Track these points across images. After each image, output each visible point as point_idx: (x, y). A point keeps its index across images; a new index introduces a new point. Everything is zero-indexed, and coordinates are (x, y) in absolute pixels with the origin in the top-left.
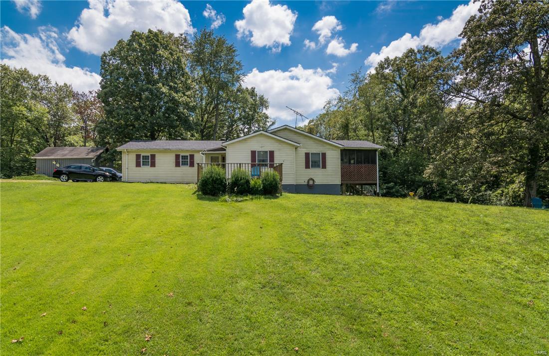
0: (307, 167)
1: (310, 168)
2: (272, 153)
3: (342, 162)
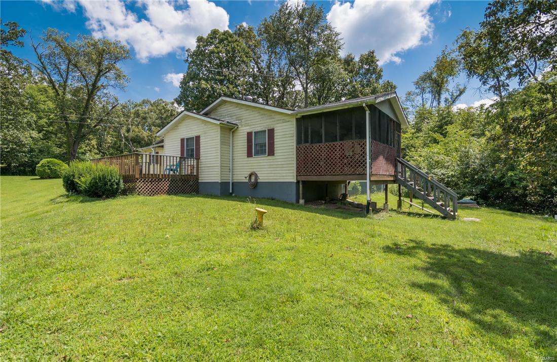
0: (249, 154)
1: (252, 156)
2: (198, 138)
3: (299, 142)
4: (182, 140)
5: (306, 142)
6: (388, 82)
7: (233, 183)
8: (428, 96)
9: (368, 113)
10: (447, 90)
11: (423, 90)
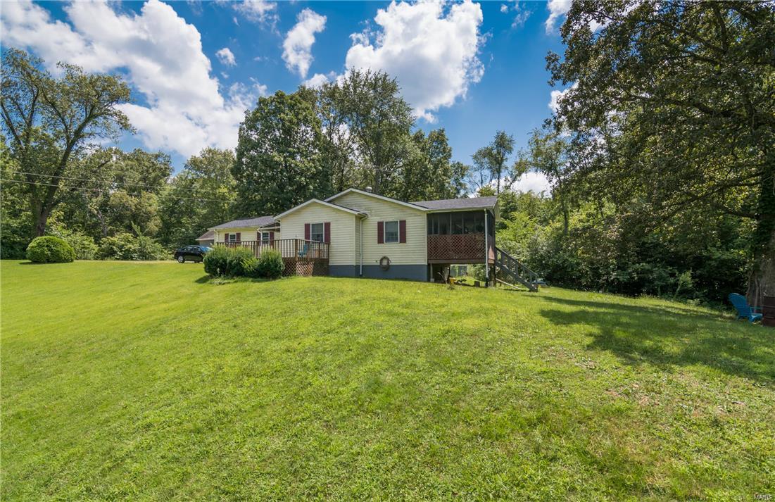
0: (380, 241)
1: (383, 243)
2: (328, 225)
3: (429, 232)
4: (307, 226)
5: (436, 232)
6: (458, 163)
7: (363, 266)
8: (487, 172)
9: (486, 215)
10: (507, 168)
11: (482, 166)
